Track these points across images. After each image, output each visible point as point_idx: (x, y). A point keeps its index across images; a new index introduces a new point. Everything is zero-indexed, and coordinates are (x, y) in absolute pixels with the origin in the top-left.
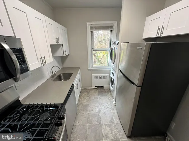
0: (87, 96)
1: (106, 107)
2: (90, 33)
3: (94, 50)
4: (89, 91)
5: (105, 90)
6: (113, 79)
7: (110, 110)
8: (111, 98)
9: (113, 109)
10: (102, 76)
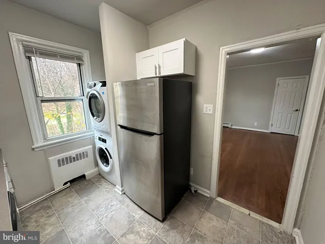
0: (49, 216)
1: (110, 206)
2: (26, 61)
3: (42, 101)
4: (50, 204)
5: (90, 180)
6: (106, 149)
7: (118, 206)
8: (110, 186)
9: (122, 202)
10: (77, 155)
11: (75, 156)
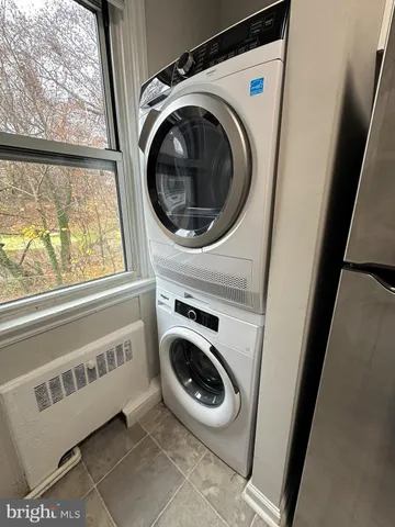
5: (138, 425)
6: (213, 349)
10: (100, 358)
11: (93, 363)
